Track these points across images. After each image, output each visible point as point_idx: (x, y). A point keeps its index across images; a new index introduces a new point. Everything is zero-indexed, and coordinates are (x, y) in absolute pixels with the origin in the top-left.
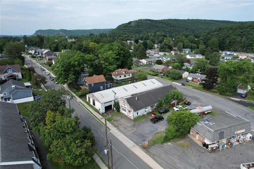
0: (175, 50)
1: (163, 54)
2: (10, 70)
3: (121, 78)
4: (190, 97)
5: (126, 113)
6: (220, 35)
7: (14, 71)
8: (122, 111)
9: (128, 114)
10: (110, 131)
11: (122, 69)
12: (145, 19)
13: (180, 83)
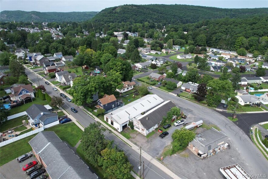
0: (166, 48)
1: (155, 53)
2: (24, 91)
3: (124, 91)
4: (185, 109)
5: (140, 131)
6: (208, 30)
7: (27, 92)
8: (135, 128)
9: (142, 132)
10: (132, 148)
11: (125, 82)
12: (131, 4)
13: (175, 94)
